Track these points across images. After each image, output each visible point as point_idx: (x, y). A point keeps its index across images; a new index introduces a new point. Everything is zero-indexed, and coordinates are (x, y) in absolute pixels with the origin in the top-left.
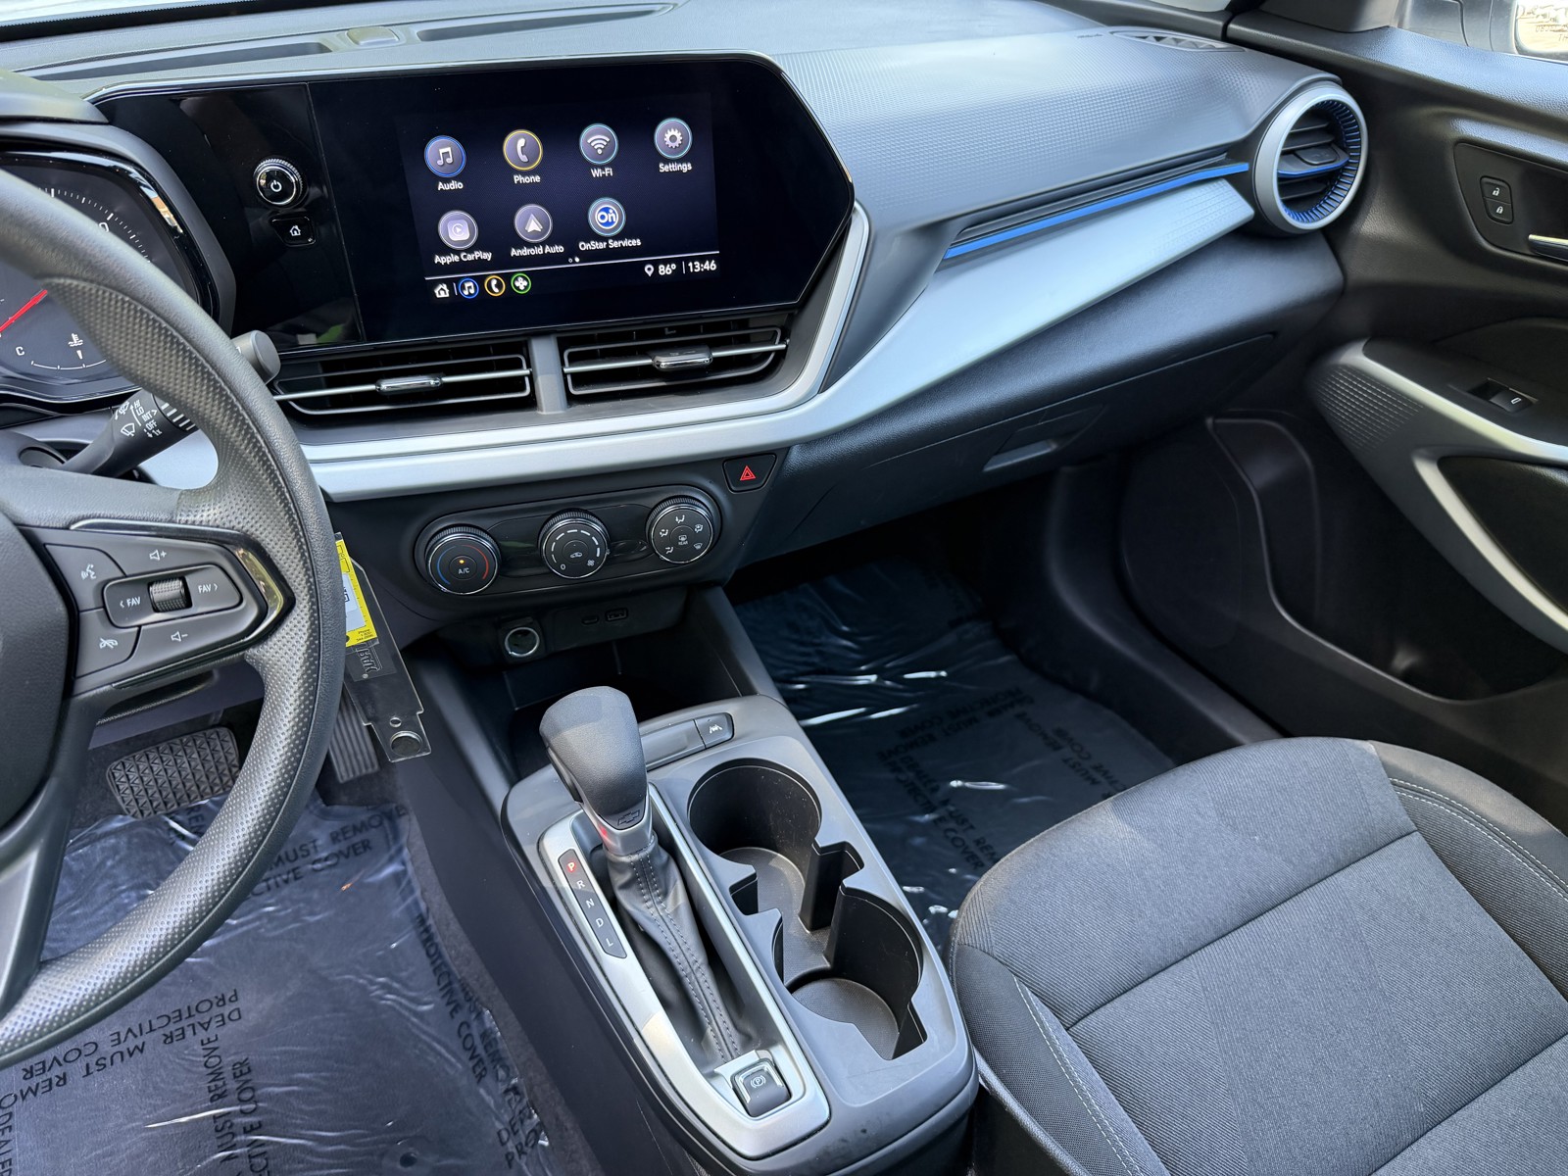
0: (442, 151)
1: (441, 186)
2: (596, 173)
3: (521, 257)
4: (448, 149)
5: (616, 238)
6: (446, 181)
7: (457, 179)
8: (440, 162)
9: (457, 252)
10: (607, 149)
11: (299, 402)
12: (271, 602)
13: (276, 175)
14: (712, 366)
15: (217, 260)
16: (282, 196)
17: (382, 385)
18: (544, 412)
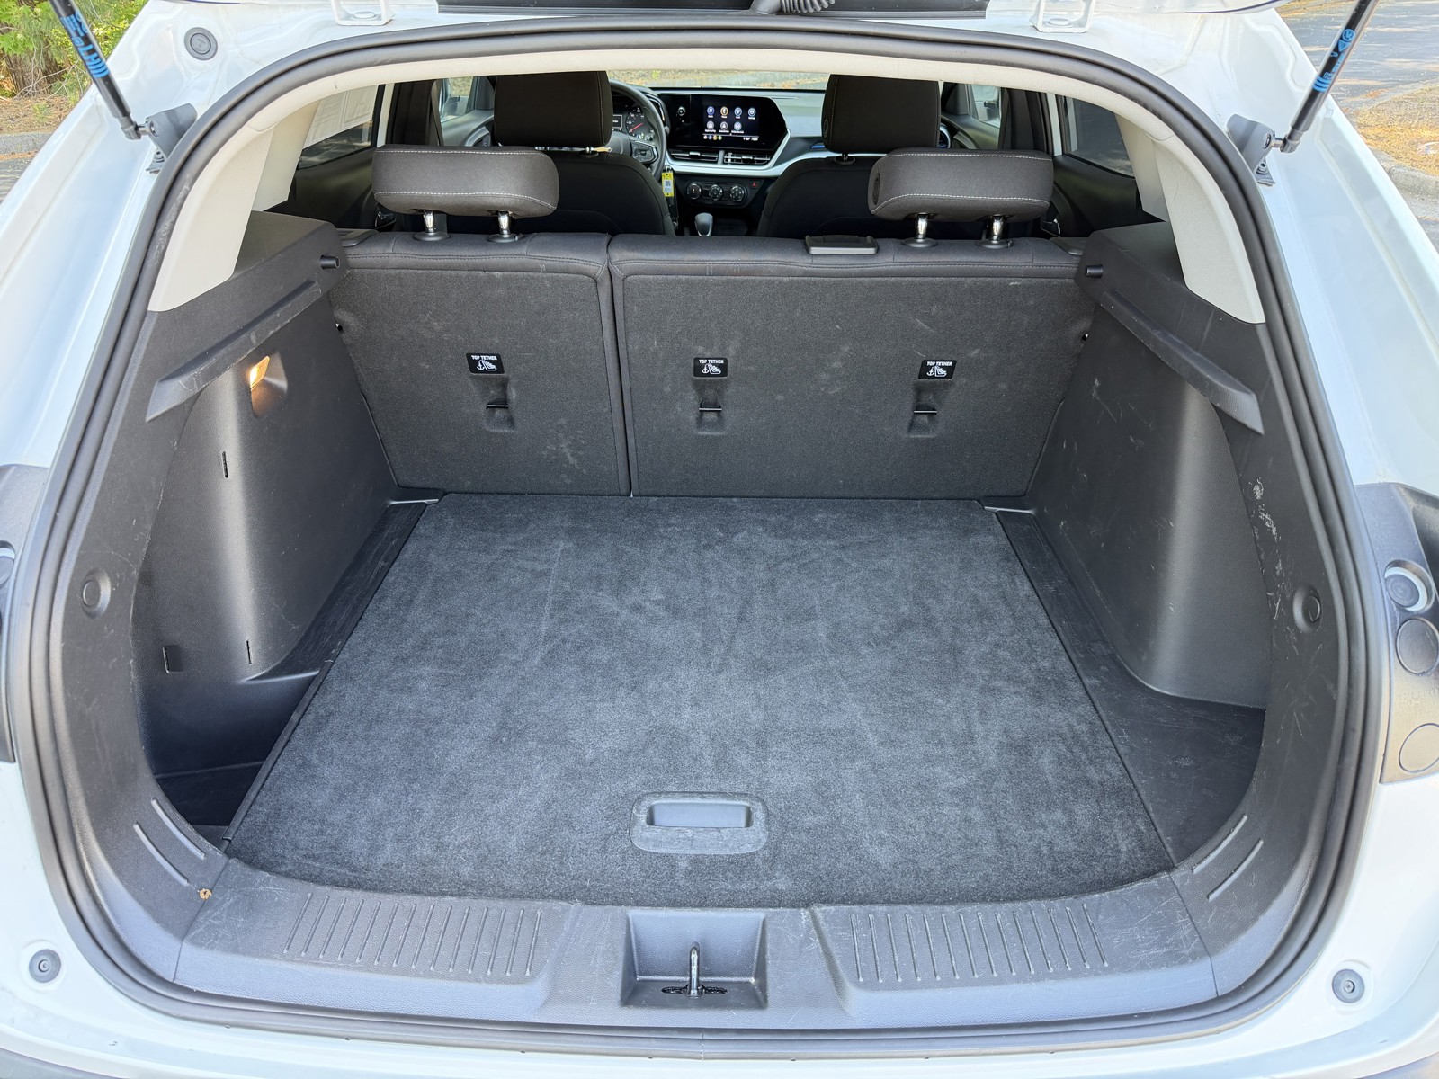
0: (710, 110)
2: (737, 117)
3: (721, 132)
5: (739, 131)
6: (710, 115)
8: (710, 112)
9: (710, 130)
10: (740, 113)
11: (676, 156)
12: (655, 157)
13: (682, 110)
14: (754, 161)
15: (668, 122)
16: (681, 114)
17: (690, 154)
18: (718, 164)
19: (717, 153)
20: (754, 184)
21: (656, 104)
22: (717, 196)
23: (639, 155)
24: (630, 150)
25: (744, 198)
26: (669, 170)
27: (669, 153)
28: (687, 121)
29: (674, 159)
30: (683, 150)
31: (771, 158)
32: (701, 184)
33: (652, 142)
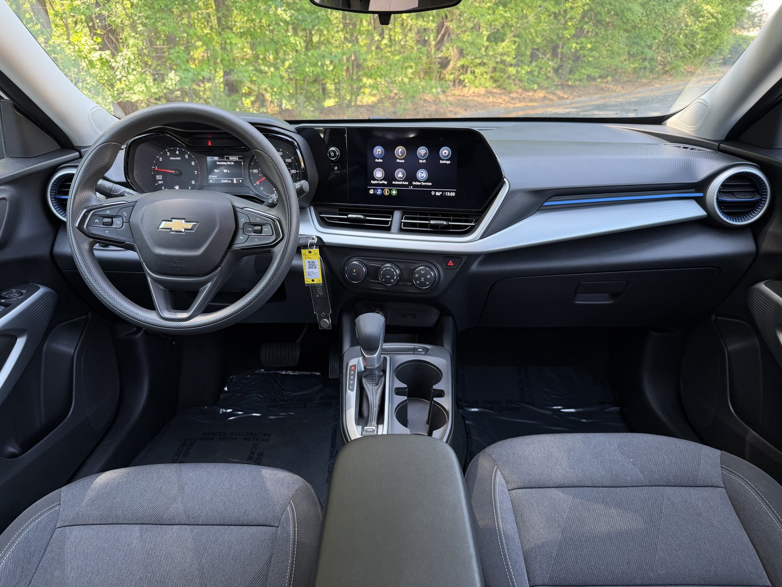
0: (378, 150)
1: (376, 160)
2: (421, 161)
3: (395, 184)
4: (380, 150)
5: (424, 182)
6: (378, 159)
7: (381, 159)
8: (377, 153)
9: (378, 180)
10: (425, 154)
11: (327, 217)
12: (279, 236)
13: (333, 151)
14: (448, 227)
15: (312, 171)
16: (333, 157)
17: (349, 216)
18: (392, 231)
19: (390, 213)
20: (451, 263)
21: (291, 144)
22: (392, 281)
23: (250, 232)
24: (234, 226)
25: (435, 283)
26: (312, 245)
27: (318, 213)
28: (342, 167)
29: (325, 223)
30: (340, 210)
31: (478, 222)
32: (365, 262)
33: (274, 209)
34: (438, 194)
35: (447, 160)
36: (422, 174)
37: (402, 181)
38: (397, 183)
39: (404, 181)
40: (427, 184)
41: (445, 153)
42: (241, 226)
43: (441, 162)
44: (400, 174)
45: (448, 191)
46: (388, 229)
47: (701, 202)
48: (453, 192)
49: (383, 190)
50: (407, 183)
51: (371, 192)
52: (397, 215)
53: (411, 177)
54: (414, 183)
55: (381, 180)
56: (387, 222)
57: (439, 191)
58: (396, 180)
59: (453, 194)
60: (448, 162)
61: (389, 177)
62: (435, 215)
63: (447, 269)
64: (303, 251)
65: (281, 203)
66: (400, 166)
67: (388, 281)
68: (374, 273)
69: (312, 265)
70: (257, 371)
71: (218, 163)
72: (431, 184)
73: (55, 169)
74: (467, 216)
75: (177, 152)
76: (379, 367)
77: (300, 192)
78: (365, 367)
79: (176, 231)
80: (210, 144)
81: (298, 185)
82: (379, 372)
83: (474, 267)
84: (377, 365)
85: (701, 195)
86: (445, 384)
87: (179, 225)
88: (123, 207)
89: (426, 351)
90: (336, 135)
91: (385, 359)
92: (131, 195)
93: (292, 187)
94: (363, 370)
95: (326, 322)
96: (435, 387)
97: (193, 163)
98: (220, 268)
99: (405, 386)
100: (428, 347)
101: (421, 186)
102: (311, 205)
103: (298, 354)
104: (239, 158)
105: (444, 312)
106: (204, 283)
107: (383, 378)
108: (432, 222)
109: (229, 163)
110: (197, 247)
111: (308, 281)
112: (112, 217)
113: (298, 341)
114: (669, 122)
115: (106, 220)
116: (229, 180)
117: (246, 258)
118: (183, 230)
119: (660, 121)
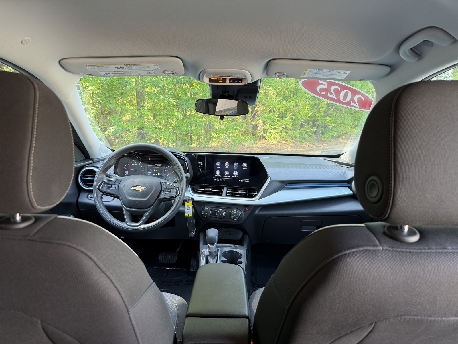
0: (218, 163)
2: (235, 168)
5: (236, 176)
6: (218, 167)
7: (219, 167)
8: (218, 165)
9: (217, 175)
10: (237, 165)
11: (196, 190)
12: (178, 194)
13: (200, 163)
14: (246, 194)
15: (191, 170)
16: (200, 166)
17: (205, 189)
18: (223, 196)
19: (222, 189)
20: (247, 209)
21: (184, 160)
22: (222, 216)
23: (166, 192)
24: (160, 189)
25: (240, 218)
26: (189, 200)
27: (192, 188)
28: (203, 170)
29: (195, 192)
30: (201, 187)
31: (258, 193)
32: (211, 208)
33: (177, 183)
34: (242, 181)
35: (245, 168)
36: (236, 173)
37: (228, 176)
38: (225, 176)
39: (228, 175)
40: (237, 177)
41: (245, 165)
42: (163, 189)
43: (243, 169)
44: (227, 173)
45: (246, 180)
46: (221, 195)
47: (350, 188)
48: (248, 180)
49: (219, 179)
50: (229, 176)
51: (215, 180)
52: (225, 189)
53: (231, 174)
54: (232, 177)
55: (219, 175)
56: (221, 192)
57: (242, 180)
58: (225, 175)
59: (248, 181)
60: (246, 169)
61: (222, 174)
62: (241, 190)
63: (245, 212)
64: (185, 202)
65: (180, 181)
66: (227, 170)
67: (220, 216)
68: (214, 213)
69: (189, 208)
70: (155, 268)
71: (152, 167)
72: (239, 177)
73: (83, 167)
74: (253, 190)
75: (136, 162)
76: (215, 252)
77: (187, 177)
78: (209, 252)
79: (138, 191)
80: (149, 159)
81: (186, 175)
82: (215, 253)
83: (257, 212)
84: (214, 251)
85: (350, 185)
86: (243, 260)
87: (139, 188)
88: (116, 181)
89: (236, 247)
90: (201, 157)
91: (218, 250)
92: (117, 177)
93: (184, 175)
94: (208, 254)
95: (193, 234)
96: (239, 260)
97: (142, 167)
98: (153, 206)
99: (226, 259)
100: (237, 246)
101: (235, 178)
102: (189, 185)
103: (177, 257)
104: (161, 165)
105: (245, 232)
106: (146, 212)
107: (217, 256)
108: (240, 192)
109: (156, 167)
110: (145, 197)
111: (186, 215)
112: (111, 185)
113: (177, 251)
114: (341, 157)
115: (109, 186)
116: (156, 174)
117: (162, 203)
118: (140, 190)
119: (338, 156)
